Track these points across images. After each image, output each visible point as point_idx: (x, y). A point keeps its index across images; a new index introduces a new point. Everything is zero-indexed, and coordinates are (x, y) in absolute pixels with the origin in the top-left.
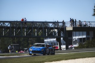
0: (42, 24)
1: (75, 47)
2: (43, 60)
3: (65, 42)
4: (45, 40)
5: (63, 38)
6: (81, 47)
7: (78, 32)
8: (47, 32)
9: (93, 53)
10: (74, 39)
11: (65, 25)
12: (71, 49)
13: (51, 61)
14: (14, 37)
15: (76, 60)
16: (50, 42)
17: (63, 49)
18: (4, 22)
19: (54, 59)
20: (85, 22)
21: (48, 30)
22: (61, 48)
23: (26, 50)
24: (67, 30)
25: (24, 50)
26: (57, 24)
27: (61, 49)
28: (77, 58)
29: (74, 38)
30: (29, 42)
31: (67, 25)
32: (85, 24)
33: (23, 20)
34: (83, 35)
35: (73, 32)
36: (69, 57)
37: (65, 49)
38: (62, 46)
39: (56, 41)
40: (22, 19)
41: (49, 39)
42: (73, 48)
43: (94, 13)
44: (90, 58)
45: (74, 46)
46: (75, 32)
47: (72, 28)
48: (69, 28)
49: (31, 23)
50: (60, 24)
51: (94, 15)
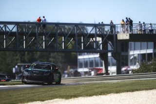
0: (74, 29)
1: (133, 71)
2: (76, 93)
3: (115, 61)
4: (80, 57)
5: (112, 54)
6: (144, 69)
7: (139, 43)
8: (83, 42)
10: (132, 55)
11: (115, 29)
12: (126, 73)
13: (91, 95)
14: (24, 51)
15: (136, 93)
16: (88, 60)
17: (112, 73)
18: (6, 23)
19: (96, 90)
20: (151, 24)
21: (85, 39)
22: (109, 72)
24: (118, 39)
26: (101, 28)
27: (109, 74)
28: (137, 90)
29: (131, 53)
30: (51, 59)
31: (119, 30)
33: (39, 20)
34: (148, 49)
35: (130, 43)
36: (122, 89)
37: (114, 73)
38: (109, 68)
39: (99, 59)
40: (38, 18)
41: (87, 54)
42: (130, 72)
45: (132, 67)
46: (133, 43)
47: (128, 35)
48: (123, 36)
49: (54, 25)
50: (106, 29)
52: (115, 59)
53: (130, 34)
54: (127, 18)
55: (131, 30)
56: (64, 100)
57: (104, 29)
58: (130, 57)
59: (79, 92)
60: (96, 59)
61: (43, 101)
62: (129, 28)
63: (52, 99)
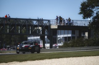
1: (59, 46)
2: (26, 58)
3: (49, 41)
4: (29, 38)
5: (47, 37)
6: (66, 46)
7: (63, 31)
8: (31, 30)
9: (79, 52)
11: (49, 23)
12: (55, 48)
13: (34, 60)
15: (60, 59)
16: (33, 40)
17: (47, 48)
19: (38, 57)
21: (32, 28)
22: (45, 47)
23: (9, 48)
24: (51, 28)
25: (7, 47)
28: (61, 57)
29: (59, 36)
30: (12, 39)
31: (52, 23)
34: (68, 34)
35: (58, 30)
36: (52, 56)
37: (49, 47)
38: (46, 45)
39: (40, 39)
41: (33, 36)
42: (58, 47)
43: (80, 11)
44: (74, 58)
45: (59, 44)
46: (60, 31)
47: (57, 26)
48: (54, 26)
49: (14, 20)
50: (45, 22)
51: (80, 13)
52: (49, 39)
56: (19, 62)
58: (58, 38)
59: (27, 58)
60: (38, 39)
61: (7, 63)
63: (12, 62)
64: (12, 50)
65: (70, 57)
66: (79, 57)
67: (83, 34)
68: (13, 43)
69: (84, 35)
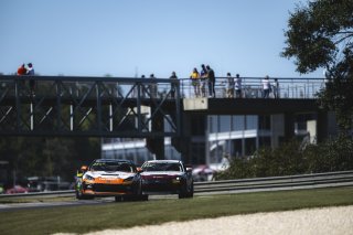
0: (93, 88)
1: (215, 174)
2: (99, 220)
4: (106, 147)
5: (172, 140)
6: (239, 172)
7: (229, 117)
8: (113, 117)
9: (284, 194)
10: (214, 142)
11: (179, 89)
12: (202, 180)
13: (129, 226)
15: (221, 220)
16: (123, 152)
19: (140, 215)
20: (267, 78)
21: (117, 109)
23: (35, 184)
24: (185, 109)
25: (28, 182)
26: (149, 87)
28: (225, 214)
29: (212, 138)
30: (47, 152)
32: (265, 87)
34: (246, 129)
35: (209, 116)
36: (193, 211)
39: (145, 150)
40: (20, 67)
41: (121, 141)
42: (210, 177)
43: (287, 46)
44: (271, 215)
45: (214, 167)
46: (215, 117)
47: (205, 100)
48: (194, 102)
49: (52, 82)
50: (161, 88)
51: (288, 53)
52: (179, 151)
53: (209, 100)
54: (203, 66)
55: (212, 90)
57: (156, 89)
58: (210, 146)
59: (104, 219)
60: (140, 151)
62: (207, 87)
64: (46, 191)
65: (257, 212)
66: (286, 209)
67: (299, 129)
68: (50, 166)
69: (303, 132)
